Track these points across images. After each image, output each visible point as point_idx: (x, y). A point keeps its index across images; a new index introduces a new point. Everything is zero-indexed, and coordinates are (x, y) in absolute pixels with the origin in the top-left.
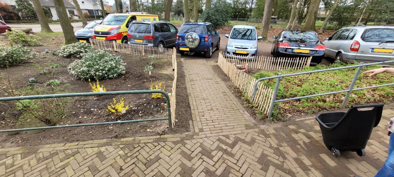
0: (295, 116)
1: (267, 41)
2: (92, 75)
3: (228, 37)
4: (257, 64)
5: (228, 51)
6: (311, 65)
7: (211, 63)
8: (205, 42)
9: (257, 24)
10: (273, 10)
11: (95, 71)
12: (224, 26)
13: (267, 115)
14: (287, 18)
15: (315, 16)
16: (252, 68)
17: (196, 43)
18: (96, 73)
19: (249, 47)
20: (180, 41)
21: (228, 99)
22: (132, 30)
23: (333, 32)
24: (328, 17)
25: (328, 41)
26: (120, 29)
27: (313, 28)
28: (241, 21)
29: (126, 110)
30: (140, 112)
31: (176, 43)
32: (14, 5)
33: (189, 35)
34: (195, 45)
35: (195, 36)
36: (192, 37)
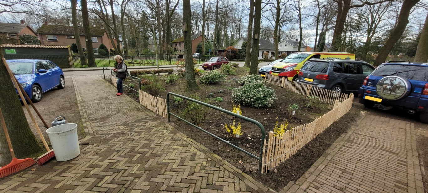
2: (243, 100)
17: (399, 93)
18: (246, 99)
20: (368, 87)
26: (296, 66)
29: (240, 136)
30: (251, 144)
31: (361, 88)
32: (240, 49)
33: (387, 79)
34: (396, 96)
35: (400, 83)
36: (392, 82)
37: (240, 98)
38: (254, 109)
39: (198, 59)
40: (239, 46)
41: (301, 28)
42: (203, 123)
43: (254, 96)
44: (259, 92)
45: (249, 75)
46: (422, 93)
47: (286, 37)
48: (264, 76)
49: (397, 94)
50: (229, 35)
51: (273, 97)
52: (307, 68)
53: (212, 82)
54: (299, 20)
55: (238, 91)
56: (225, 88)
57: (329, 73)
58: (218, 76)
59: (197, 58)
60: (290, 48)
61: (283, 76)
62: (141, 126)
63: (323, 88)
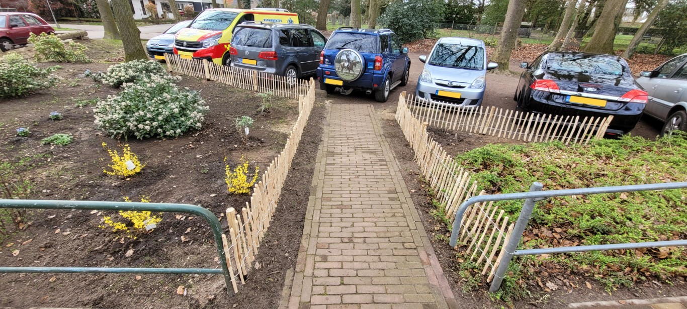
0: (565, 288)
1: (507, 72)
2: (131, 129)
3: (424, 62)
4: (480, 124)
5: (422, 90)
6: (607, 136)
7: (383, 112)
8: (374, 69)
9: (491, 37)
10: (526, 10)
11: (137, 120)
12: (426, 38)
13: (488, 281)
14: (553, 26)
15: (615, 25)
16: (469, 131)
17: (357, 71)
18: (138, 124)
19: (467, 85)
20: (327, 66)
21: (398, 211)
22: (241, 40)
23: (653, 58)
24: (645, 27)
25: (649, 78)
26: (221, 37)
27: (609, 49)
28: (459, 31)
29: (156, 224)
31: (319, 68)
33: (342, 54)
34: (355, 76)
35: (356, 57)
36: (348, 58)
44: (164, 103)
45: (126, 61)
48: (163, 58)
49: (355, 73)
51: (200, 107)
53: (8, 93)
55: (108, 109)
56: (69, 104)
57: (276, 48)
58: (27, 71)
61: (203, 58)
63: (274, 74)
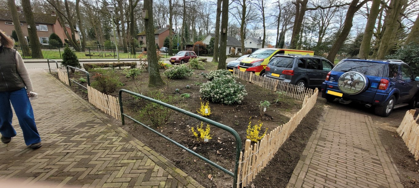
20: (331, 82)
26: (263, 62)
29: (209, 140)
30: (222, 149)
31: (323, 83)
32: (208, 44)
33: (347, 74)
34: (356, 91)
35: (360, 78)
36: (352, 78)
37: (208, 94)
38: (224, 106)
39: (165, 54)
40: (207, 41)
41: (264, 26)
42: (166, 124)
43: (223, 92)
44: (228, 87)
45: (217, 70)
46: (378, 88)
47: (250, 35)
48: (232, 71)
49: (356, 89)
50: (198, 30)
51: (243, 93)
52: (273, 64)
53: (178, 77)
54: (263, 19)
55: (206, 86)
56: (193, 83)
57: (295, 69)
58: (185, 70)
59: (165, 52)
60: (254, 46)
61: (250, 71)
62: (83, 132)
63: (289, 83)
